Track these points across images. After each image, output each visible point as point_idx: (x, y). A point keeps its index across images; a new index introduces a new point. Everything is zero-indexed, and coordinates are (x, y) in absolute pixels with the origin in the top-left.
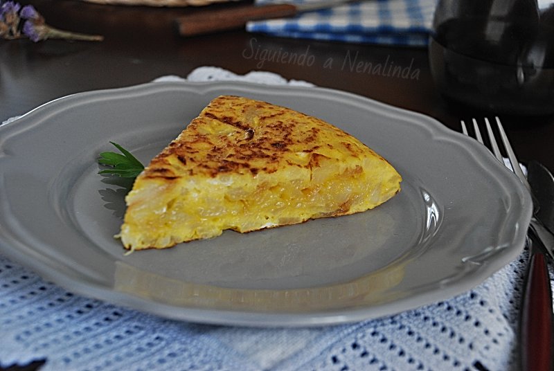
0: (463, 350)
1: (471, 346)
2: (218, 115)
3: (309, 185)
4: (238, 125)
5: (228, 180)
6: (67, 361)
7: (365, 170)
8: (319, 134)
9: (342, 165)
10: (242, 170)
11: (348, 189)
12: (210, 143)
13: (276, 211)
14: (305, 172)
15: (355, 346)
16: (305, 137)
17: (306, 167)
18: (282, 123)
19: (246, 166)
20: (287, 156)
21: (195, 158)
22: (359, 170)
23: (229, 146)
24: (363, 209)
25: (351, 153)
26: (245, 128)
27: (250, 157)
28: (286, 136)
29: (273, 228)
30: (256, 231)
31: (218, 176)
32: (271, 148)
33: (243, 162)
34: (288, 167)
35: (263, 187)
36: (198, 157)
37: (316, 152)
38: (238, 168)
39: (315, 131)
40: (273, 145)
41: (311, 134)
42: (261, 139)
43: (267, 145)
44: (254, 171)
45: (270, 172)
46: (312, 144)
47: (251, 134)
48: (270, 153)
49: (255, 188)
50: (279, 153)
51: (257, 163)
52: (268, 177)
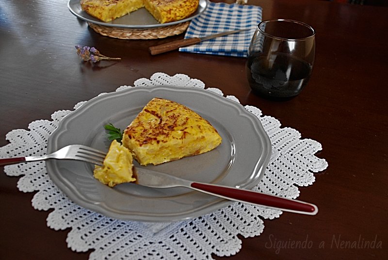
0: (234, 229)
1: (237, 228)
2: (150, 110)
3: (182, 145)
4: (157, 115)
5: (147, 146)
6: (79, 228)
7: (206, 137)
8: (189, 121)
9: (195, 137)
11: (198, 145)
12: (143, 127)
13: (169, 156)
14: (180, 141)
15: (191, 224)
16: (182, 122)
17: (180, 139)
18: (174, 114)
19: (155, 139)
20: (173, 133)
21: (135, 136)
22: (203, 137)
23: (151, 128)
24: (206, 151)
25: (200, 130)
26: (159, 117)
27: (158, 134)
28: (175, 122)
29: (168, 162)
30: (161, 164)
31: (143, 146)
32: (167, 129)
33: (154, 137)
34: (173, 139)
35: (162, 148)
36: (137, 135)
37: (185, 130)
38: (152, 141)
39: (187, 119)
40: (169, 127)
41: (185, 121)
42: (164, 124)
43: (166, 127)
44: (158, 142)
45: (165, 142)
46: (185, 126)
47: (161, 121)
48: (166, 132)
49: (159, 149)
50: (170, 132)
51: (161, 138)
52: (164, 144)
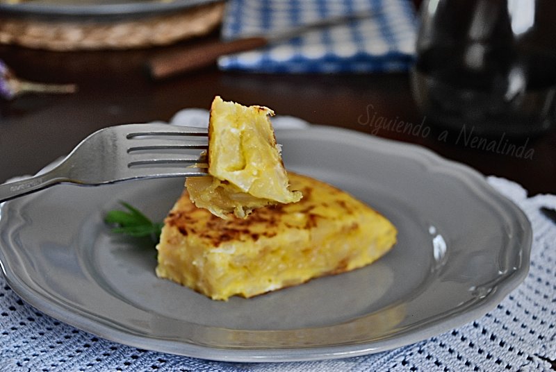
3: (309, 245)
5: (231, 247)
7: (362, 227)
8: (313, 193)
9: (339, 224)
10: (243, 237)
11: (345, 246)
13: (279, 273)
14: (304, 234)
17: (304, 228)
19: (246, 232)
20: (285, 218)
21: (196, 228)
22: (355, 227)
24: (361, 264)
25: (345, 210)
27: (249, 223)
29: (277, 291)
30: (261, 295)
31: (222, 245)
32: (268, 211)
33: (242, 228)
34: (287, 229)
35: (265, 251)
36: (198, 227)
37: (313, 212)
38: (239, 236)
44: (255, 237)
45: (271, 236)
46: (307, 204)
48: (267, 217)
49: (257, 253)
50: (277, 217)
51: (257, 228)
52: (269, 242)
